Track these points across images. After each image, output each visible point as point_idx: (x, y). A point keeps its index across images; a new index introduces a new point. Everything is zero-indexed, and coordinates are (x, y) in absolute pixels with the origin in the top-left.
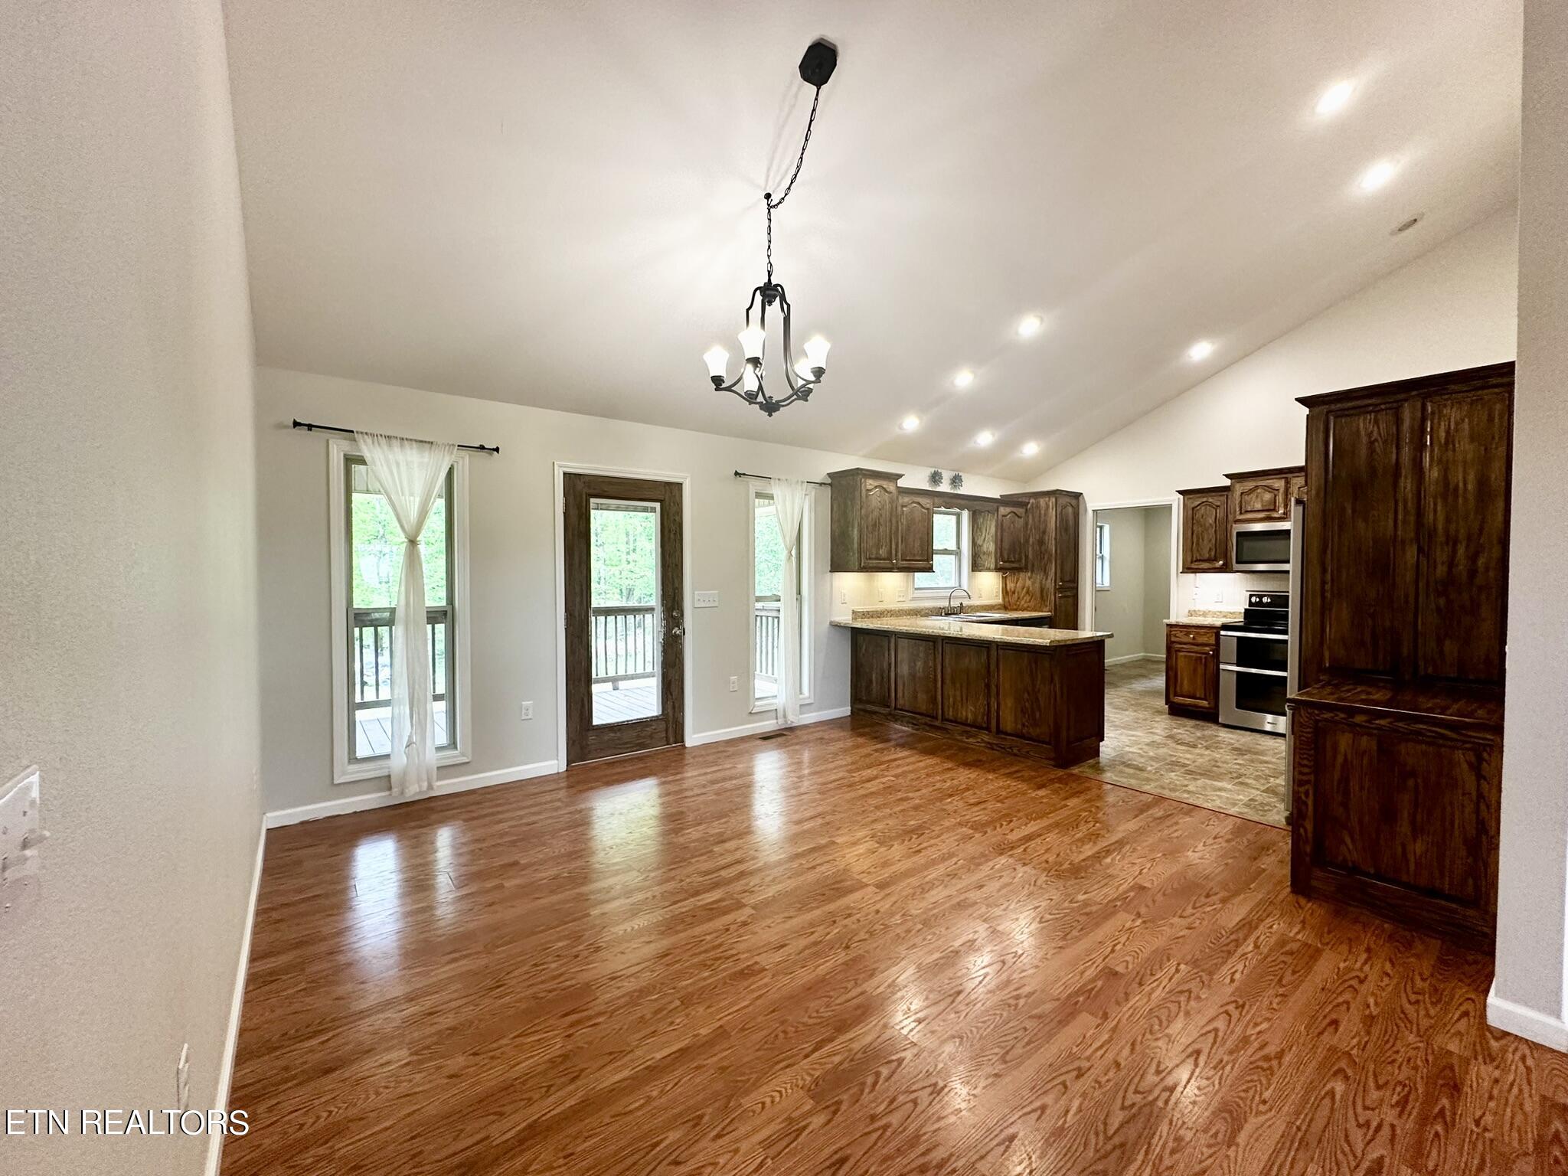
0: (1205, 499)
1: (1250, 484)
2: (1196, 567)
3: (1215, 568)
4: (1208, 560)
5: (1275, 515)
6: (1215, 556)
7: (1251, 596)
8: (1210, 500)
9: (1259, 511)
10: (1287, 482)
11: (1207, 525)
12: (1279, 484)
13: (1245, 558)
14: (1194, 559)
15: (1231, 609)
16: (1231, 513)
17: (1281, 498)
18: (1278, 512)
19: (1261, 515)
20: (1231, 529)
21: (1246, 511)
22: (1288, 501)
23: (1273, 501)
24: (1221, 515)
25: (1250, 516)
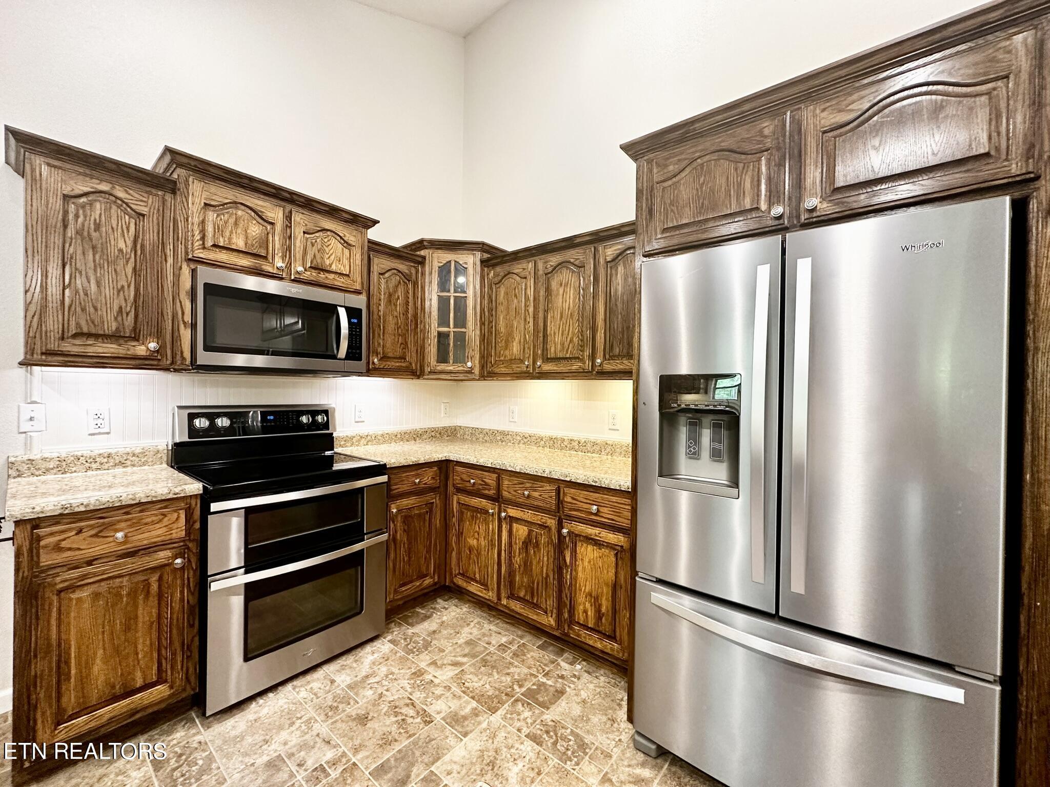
0: (104, 187)
1: (224, 194)
2: (75, 350)
3: (135, 358)
4: (115, 337)
5: (268, 268)
6: (135, 330)
7: (192, 417)
8: (120, 194)
9: (237, 250)
10: (288, 217)
11: (113, 251)
12: (275, 213)
13: (220, 341)
14: (73, 330)
15: (136, 445)
16: (176, 239)
17: (277, 241)
18: (273, 264)
19: (245, 262)
20: (177, 276)
21: (214, 246)
22: (287, 251)
23: (264, 243)
24: (150, 237)
25: (223, 256)
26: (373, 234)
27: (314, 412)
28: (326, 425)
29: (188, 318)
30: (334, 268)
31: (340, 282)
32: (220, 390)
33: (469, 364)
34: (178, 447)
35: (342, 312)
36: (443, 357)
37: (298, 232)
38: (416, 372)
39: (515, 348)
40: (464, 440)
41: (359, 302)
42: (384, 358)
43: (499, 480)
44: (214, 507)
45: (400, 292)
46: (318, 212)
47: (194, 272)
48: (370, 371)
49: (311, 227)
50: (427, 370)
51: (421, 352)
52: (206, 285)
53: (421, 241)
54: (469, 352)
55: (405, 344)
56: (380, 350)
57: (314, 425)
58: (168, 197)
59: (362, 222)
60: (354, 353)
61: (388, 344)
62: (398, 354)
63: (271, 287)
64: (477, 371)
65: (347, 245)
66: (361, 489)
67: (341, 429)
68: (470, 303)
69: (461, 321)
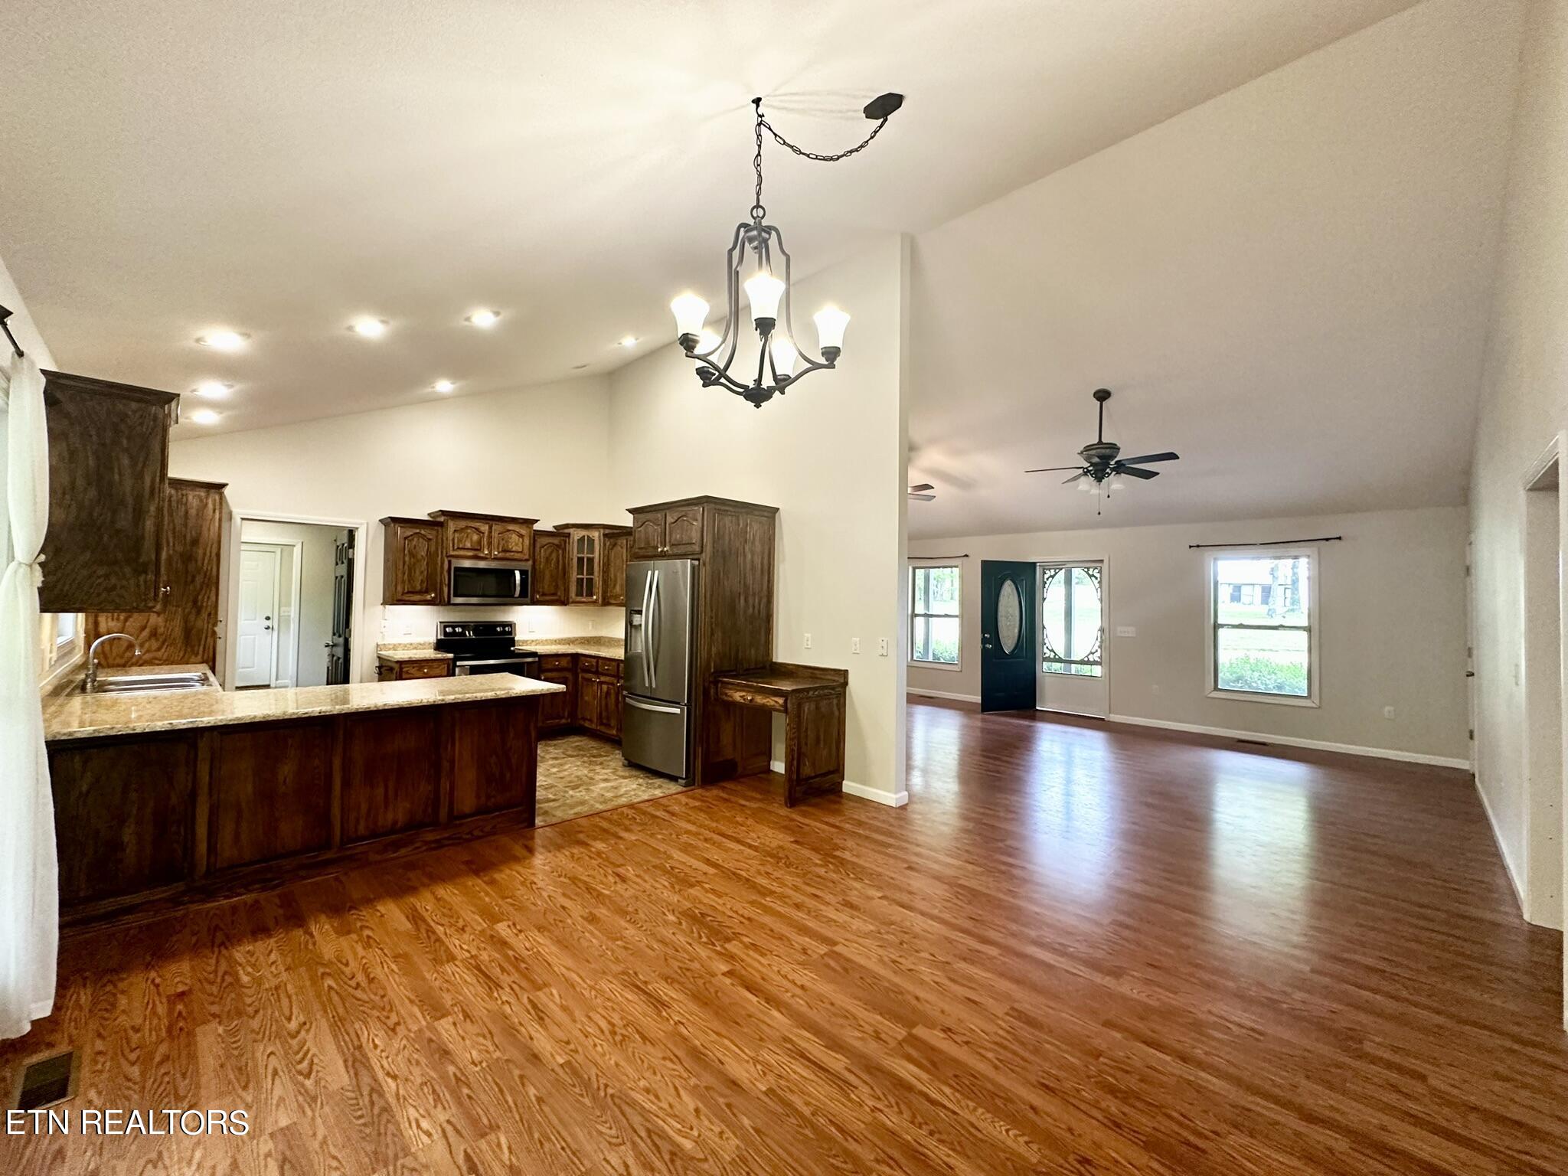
0: (418, 531)
1: (462, 524)
2: (407, 599)
3: (426, 601)
4: (420, 592)
5: (481, 555)
6: (427, 588)
7: (445, 627)
8: (423, 532)
9: (468, 549)
10: (490, 528)
11: (419, 557)
12: (485, 528)
13: (460, 592)
14: (406, 590)
15: (421, 640)
16: (442, 548)
17: (485, 541)
18: (483, 552)
19: (470, 553)
20: (442, 563)
21: (458, 548)
22: (490, 544)
23: (479, 542)
24: (433, 549)
25: (461, 553)
26: (536, 527)
27: (504, 624)
28: (510, 633)
29: (447, 582)
30: (514, 549)
31: (517, 556)
32: (458, 614)
33: (595, 597)
34: (439, 641)
35: (517, 573)
36: (579, 593)
37: (495, 534)
38: (562, 602)
39: (618, 588)
40: (604, 645)
41: (528, 566)
42: (544, 594)
43: (597, 662)
44: (458, 663)
45: (554, 556)
46: (506, 522)
47: (450, 562)
48: (534, 602)
49: (502, 530)
50: (571, 600)
51: (567, 590)
52: (456, 568)
53: (567, 525)
54: (595, 590)
55: (557, 587)
56: (541, 590)
57: (504, 632)
58: (439, 529)
59: (529, 523)
60: (524, 593)
61: (546, 587)
62: (552, 592)
63: (482, 565)
64: (600, 601)
65: (521, 536)
66: (524, 663)
67: (519, 636)
68: (596, 561)
69: (591, 571)
